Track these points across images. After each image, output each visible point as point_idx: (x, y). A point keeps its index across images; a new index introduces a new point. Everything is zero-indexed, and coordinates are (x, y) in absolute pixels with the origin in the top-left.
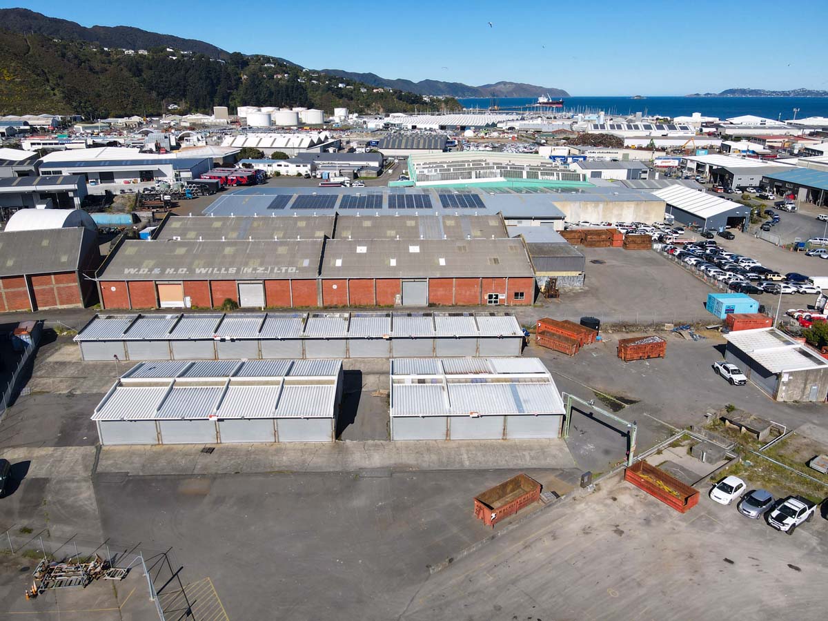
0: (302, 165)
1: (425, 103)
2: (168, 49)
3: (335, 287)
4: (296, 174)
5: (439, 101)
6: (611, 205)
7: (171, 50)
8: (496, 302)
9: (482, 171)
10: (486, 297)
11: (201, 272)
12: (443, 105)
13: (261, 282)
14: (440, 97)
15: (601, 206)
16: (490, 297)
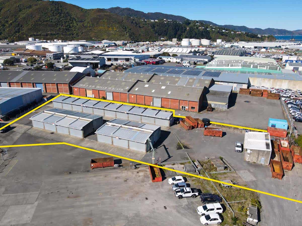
0: (178, 59)
1: (259, 38)
2: (164, 19)
3: (133, 97)
4: (175, 62)
5: (265, 37)
6: (276, 80)
7: (165, 20)
8: (185, 109)
9: (233, 64)
10: (181, 107)
11: (98, 87)
12: (267, 38)
13: (112, 92)
14: (266, 35)
15: (272, 80)
16: (183, 107)
